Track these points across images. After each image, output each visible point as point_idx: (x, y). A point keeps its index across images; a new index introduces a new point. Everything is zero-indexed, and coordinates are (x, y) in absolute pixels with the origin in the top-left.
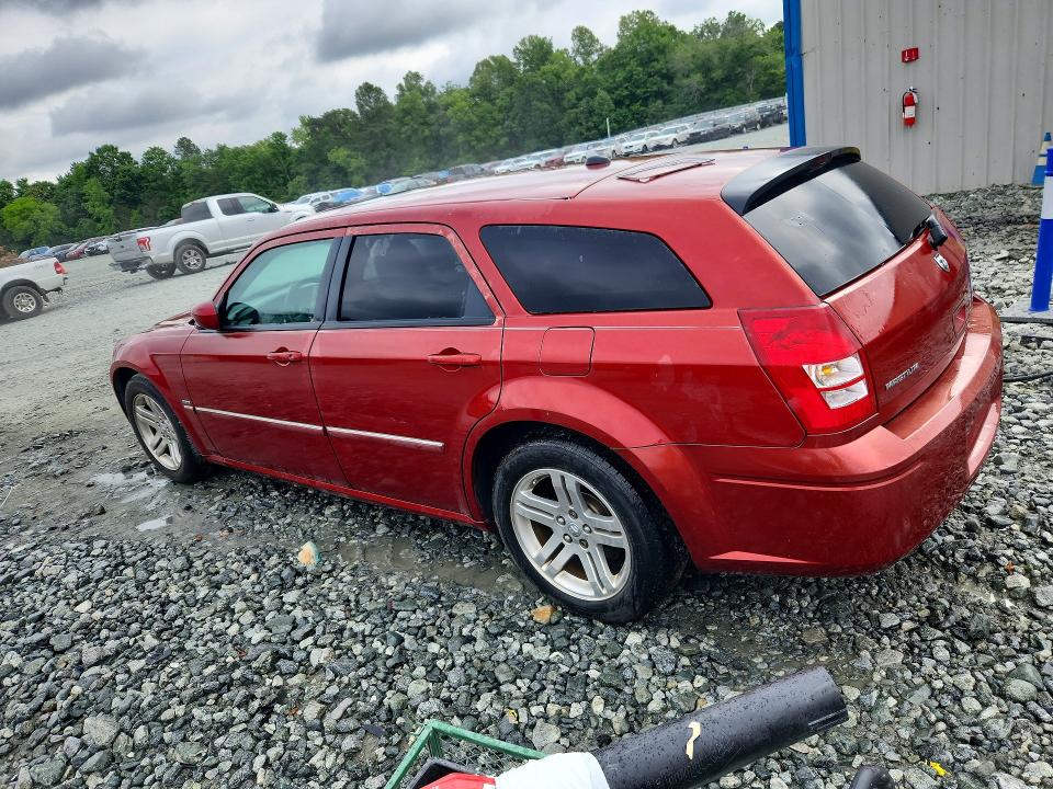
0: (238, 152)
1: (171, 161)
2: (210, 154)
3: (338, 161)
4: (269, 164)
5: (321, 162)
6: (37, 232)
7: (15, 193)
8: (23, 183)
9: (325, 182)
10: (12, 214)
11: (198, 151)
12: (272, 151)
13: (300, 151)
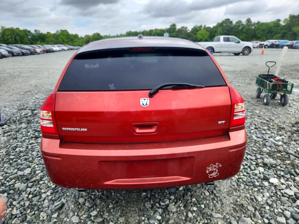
0: (263, 24)
1: (243, 24)
2: (255, 24)
3: (295, 31)
4: (271, 29)
5: (289, 30)
6: (202, 39)
7: (202, 29)
8: (205, 26)
9: (287, 37)
10: (199, 34)
11: (251, 22)
12: (274, 25)
13: (283, 26)
